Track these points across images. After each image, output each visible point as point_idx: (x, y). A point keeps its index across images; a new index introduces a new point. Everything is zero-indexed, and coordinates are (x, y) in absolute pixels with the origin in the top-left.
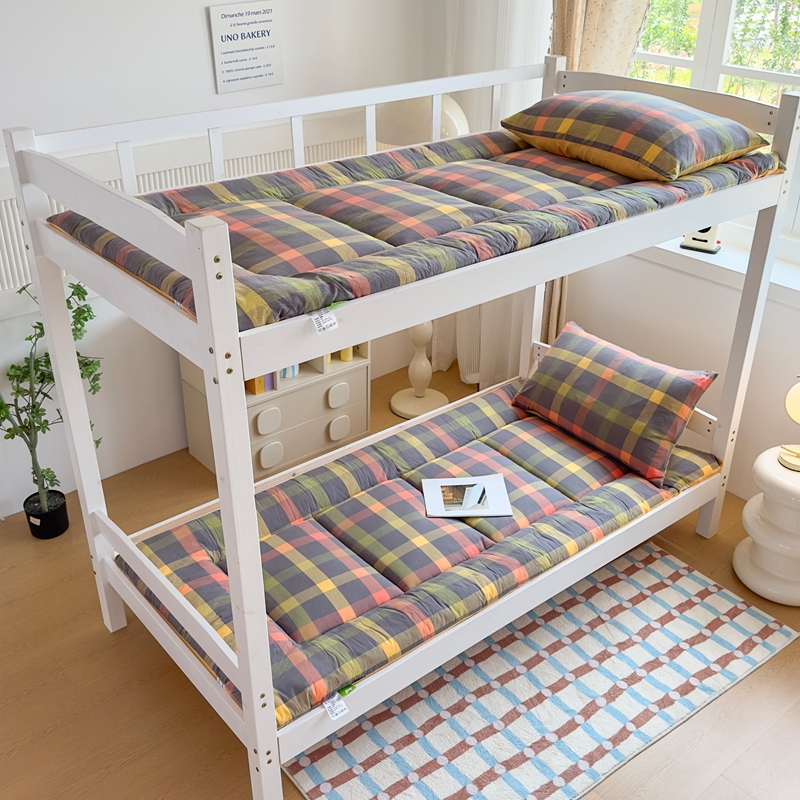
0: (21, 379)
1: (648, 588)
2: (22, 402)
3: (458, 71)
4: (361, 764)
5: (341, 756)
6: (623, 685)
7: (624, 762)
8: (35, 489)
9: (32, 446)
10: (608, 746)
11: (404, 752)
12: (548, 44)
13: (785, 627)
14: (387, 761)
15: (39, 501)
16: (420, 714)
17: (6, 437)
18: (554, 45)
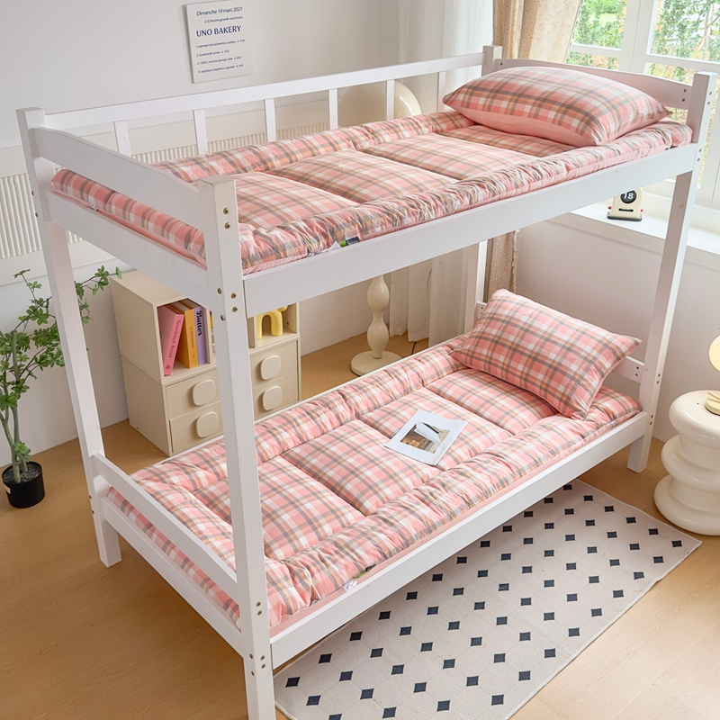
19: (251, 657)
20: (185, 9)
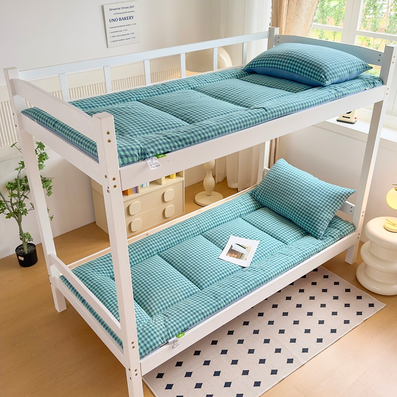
0: (12, 189)
2: (14, 200)
8: (21, 243)
9: (19, 222)
15: (23, 249)
17: (7, 218)
18: (272, 21)
20: (103, 7)
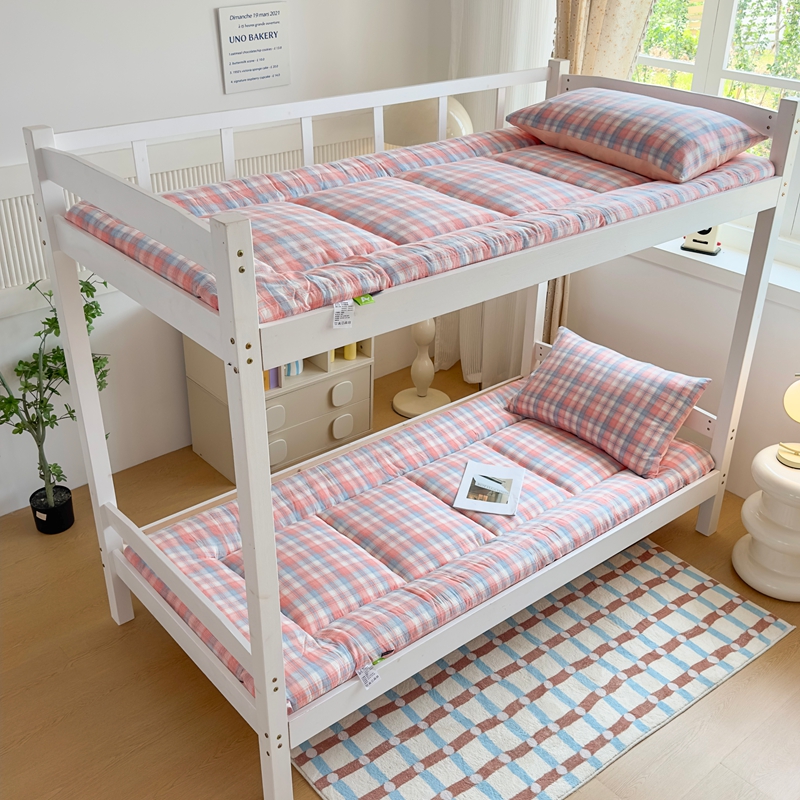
0: (28, 374)
1: (646, 584)
2: (30, 398)
3: (462, 75)
4: (366, 755)
5: (348, 748)
6: (623, 676)
7: (624, 751)
8: (42, 484)
9: (40, 441)
10: (609, 735)
11: (410, 743)
12: (552, 48)
13: (780, 620)
14: (392, 753)
15: (45, 496)
16: (424, 706)
17: (15, 432)
18: (557, 49)
19: (267, 736)
20: (217, 12)
